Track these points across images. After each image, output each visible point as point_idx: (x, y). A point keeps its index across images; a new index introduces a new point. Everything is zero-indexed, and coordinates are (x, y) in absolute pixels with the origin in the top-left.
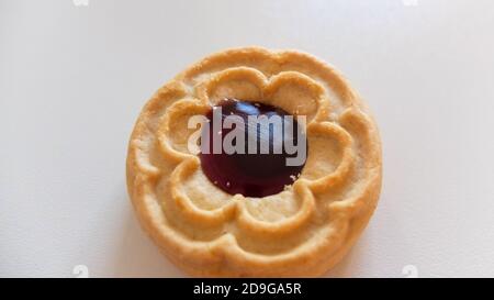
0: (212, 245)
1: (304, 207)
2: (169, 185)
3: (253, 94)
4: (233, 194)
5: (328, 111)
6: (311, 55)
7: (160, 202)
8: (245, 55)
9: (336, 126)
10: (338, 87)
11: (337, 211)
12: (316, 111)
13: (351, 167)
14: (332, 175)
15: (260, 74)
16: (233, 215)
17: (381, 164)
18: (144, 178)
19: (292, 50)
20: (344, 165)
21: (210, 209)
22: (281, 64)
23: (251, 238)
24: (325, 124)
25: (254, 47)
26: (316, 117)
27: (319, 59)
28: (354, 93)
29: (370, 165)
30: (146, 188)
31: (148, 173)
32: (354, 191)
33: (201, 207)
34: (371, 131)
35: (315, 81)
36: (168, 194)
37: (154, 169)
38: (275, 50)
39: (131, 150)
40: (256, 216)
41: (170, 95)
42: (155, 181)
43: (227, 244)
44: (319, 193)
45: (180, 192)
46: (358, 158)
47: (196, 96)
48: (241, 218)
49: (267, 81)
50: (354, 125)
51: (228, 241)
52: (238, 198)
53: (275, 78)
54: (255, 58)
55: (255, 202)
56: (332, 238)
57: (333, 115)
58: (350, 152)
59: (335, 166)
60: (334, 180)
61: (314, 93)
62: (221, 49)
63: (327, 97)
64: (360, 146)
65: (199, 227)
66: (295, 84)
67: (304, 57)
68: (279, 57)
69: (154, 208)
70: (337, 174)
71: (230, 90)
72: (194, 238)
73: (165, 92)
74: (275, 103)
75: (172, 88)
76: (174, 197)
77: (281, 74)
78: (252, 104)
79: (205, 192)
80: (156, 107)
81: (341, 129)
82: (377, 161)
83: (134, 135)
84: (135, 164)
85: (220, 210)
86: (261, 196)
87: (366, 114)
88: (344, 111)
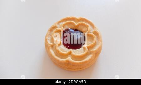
0: (66, 59)
1: (86, 51)
2: (56, 47)
3: (73, 27)
4: (70, 49)
5: (90, 30)
6: (85, 18)
7: (53, 51)
8: (71, 18)
9: (92, 34)
10: (92, 25)
11: (93, 51)
12: (87, 31)
13: (95, 42)
14: (91, 44)
15: (74, 23)
16: (70, 53)
17: (102, 41)
18: (50, 46)
19: (82, 17)
20: (94, 42)
21: (65, 52)
22: (79, 20)
23: (75, 57)
24: (89, 33)
25: (73, 16)
26: (88, 32)
27: (88, 19)
28: (96, 26)
29: (99, 42)
30: (50, 48)
31: (51, 45)
32: (96, 47)
33: (63, 51)
34: (100, 35)
35: (87, 24)
36: (56, 49)
37: (52, 44)
38: (78, 17)
39: (46, 40)
40: (75, 53)
41: (54, 27)
42: (52, 46)
43: (69, 59)
44: (89, 48)
45: (58, 48)
46: (97, 40)
47: (60, 28)
48: (72, 53)
49: (76, 24)
50: (96, 33)
51: (69, 58)
52: (71, 49)
53: (78, 23)
54: (73, 19)
55: (75, 50)
56: (92, 57)
57: (91, 31)
58: (95, 39)
59: (92, 42)
60: (92, 45)
61: (87, 27)
62: (65, 17)
63: (90, 27)
64: (97, 38)
65: (62, 56)
66: (82, 25)
67: (84, 18)
68: (78, 19)
69: (52, 52)
70: (93, 43)
71: (68, 26)
72: (62, 58)
73: (53, 27)
74: (78, 29)
75: (55, 26)
76: (57, 49)
77: (79, 22)
78: (73, 29)
79: (63, 49)
80: (51, 30)
81: (93, 34)
82: (101, 41)
83: (46, 36)
84: (47, 43)
85: (67, 52)
86: (76, 49)
87: (98, 31)
88: (93, 30)
